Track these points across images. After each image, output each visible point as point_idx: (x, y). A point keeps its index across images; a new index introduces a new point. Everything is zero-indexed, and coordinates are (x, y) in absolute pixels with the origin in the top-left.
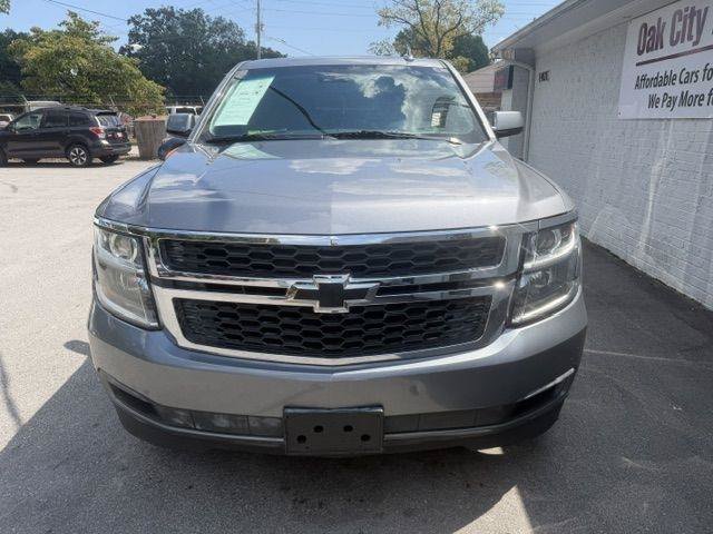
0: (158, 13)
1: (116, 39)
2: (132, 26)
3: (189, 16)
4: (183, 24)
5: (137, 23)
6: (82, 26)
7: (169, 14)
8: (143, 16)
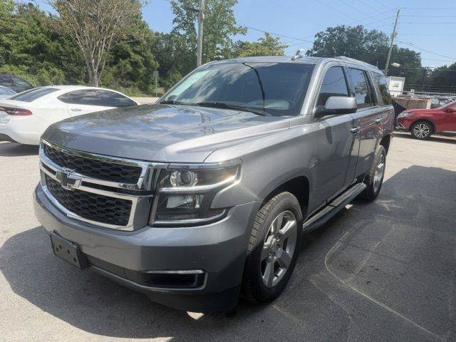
0: (335, 30)
1: (287, 47)
2: (317, 38)
3: (354, 30)
4: (349, 36)
5: (320, 36)
6: (271, 40)
7: (341, 30)
8: (325, 32)
